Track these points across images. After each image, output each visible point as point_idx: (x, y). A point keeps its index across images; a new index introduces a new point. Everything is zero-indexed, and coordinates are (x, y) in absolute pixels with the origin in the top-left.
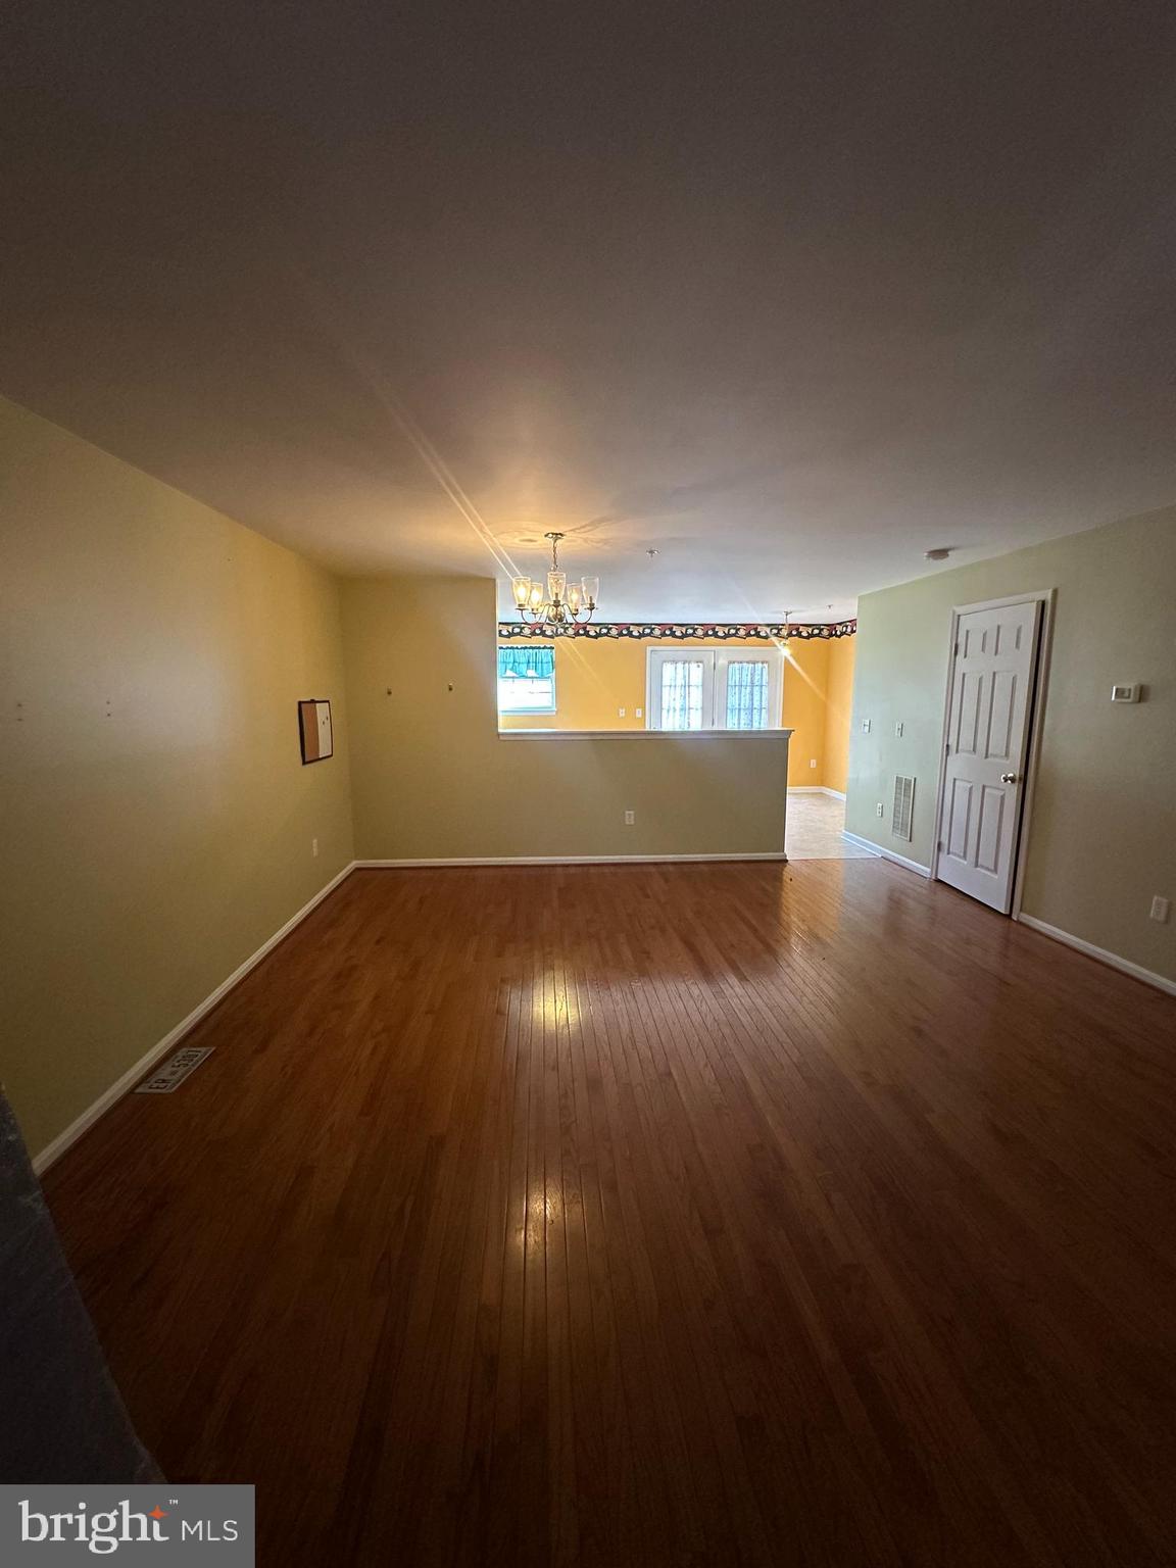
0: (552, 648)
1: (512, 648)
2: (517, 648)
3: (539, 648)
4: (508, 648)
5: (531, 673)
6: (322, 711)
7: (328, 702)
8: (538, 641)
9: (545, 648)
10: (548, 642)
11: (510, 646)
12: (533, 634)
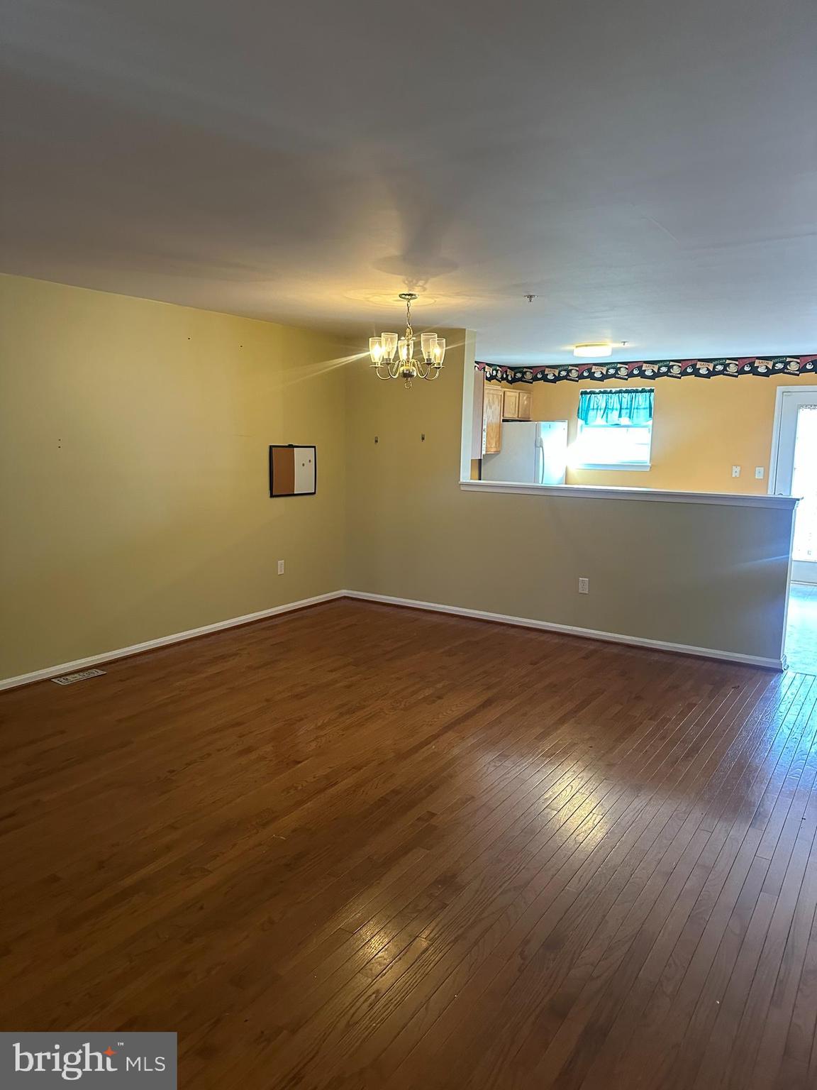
0: (651, 391)
1: (605, 392)
2: (611, 392)
3: (636, 391)
4: (600, 392)
5: (625, 420)
6: (302, 458)
7: (314, 447)
8: (637, 383)
9: (643, 391)
10: (647, 384)
11: (602, 390)
12: (630, 375)
